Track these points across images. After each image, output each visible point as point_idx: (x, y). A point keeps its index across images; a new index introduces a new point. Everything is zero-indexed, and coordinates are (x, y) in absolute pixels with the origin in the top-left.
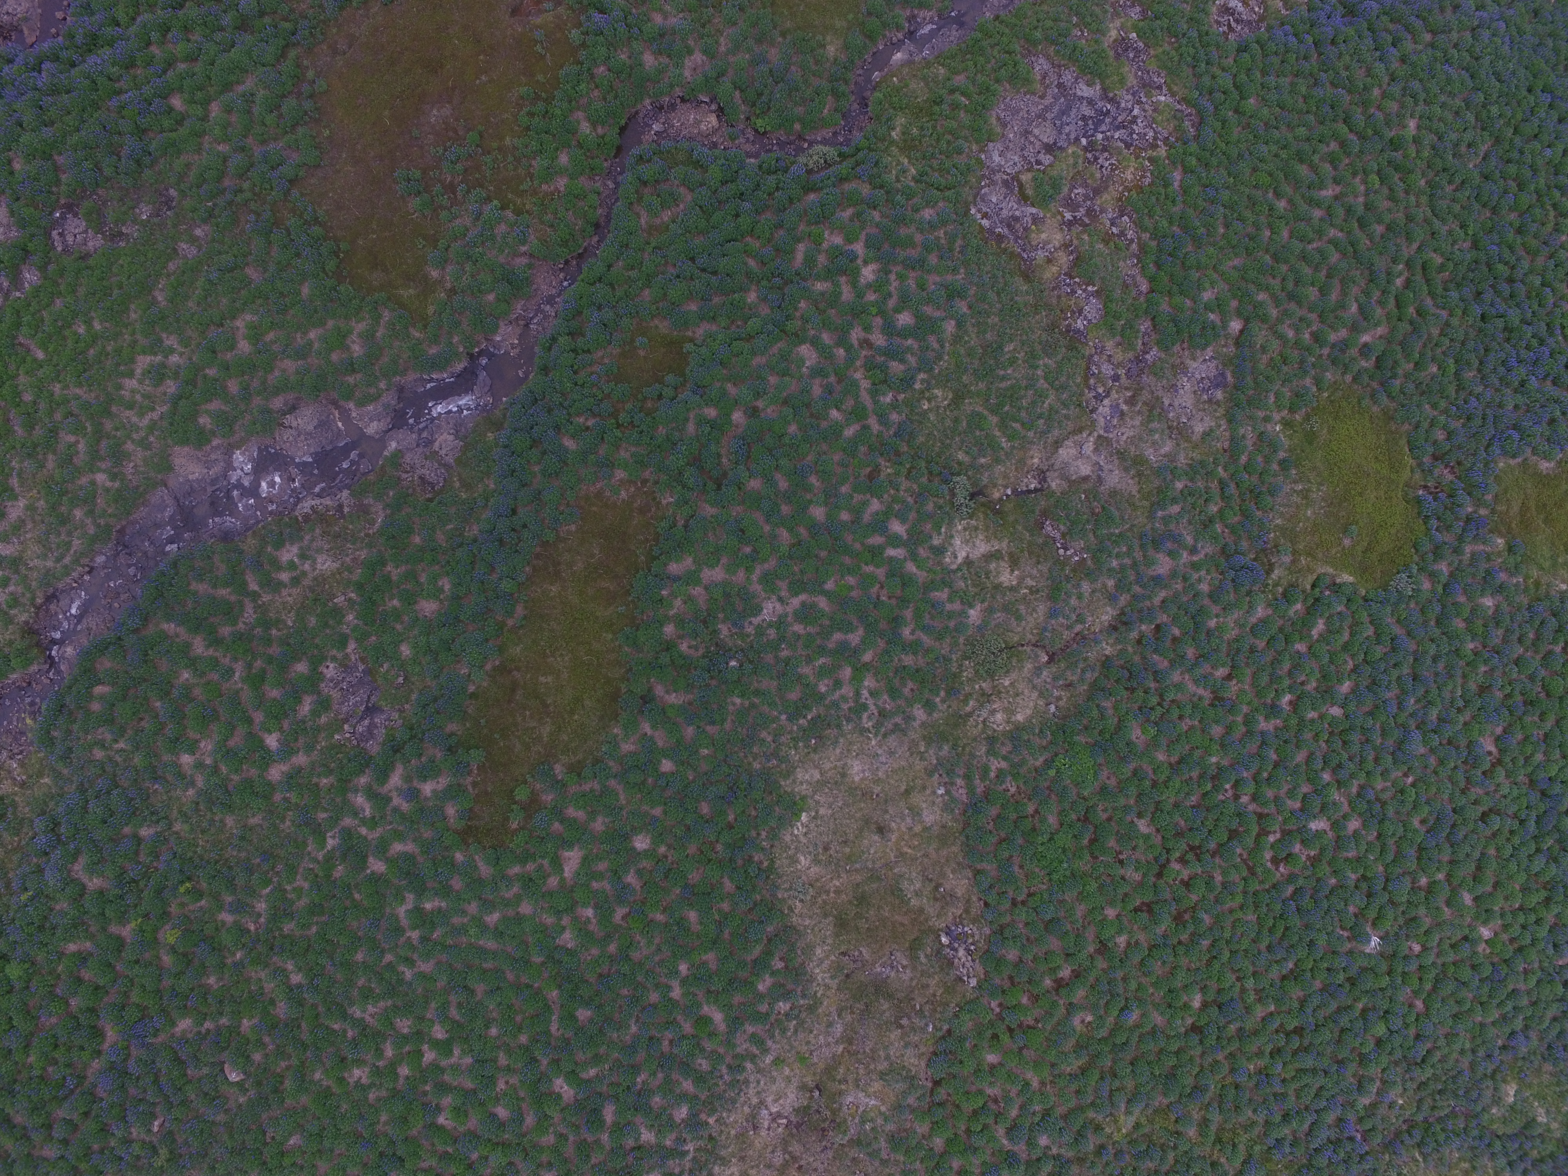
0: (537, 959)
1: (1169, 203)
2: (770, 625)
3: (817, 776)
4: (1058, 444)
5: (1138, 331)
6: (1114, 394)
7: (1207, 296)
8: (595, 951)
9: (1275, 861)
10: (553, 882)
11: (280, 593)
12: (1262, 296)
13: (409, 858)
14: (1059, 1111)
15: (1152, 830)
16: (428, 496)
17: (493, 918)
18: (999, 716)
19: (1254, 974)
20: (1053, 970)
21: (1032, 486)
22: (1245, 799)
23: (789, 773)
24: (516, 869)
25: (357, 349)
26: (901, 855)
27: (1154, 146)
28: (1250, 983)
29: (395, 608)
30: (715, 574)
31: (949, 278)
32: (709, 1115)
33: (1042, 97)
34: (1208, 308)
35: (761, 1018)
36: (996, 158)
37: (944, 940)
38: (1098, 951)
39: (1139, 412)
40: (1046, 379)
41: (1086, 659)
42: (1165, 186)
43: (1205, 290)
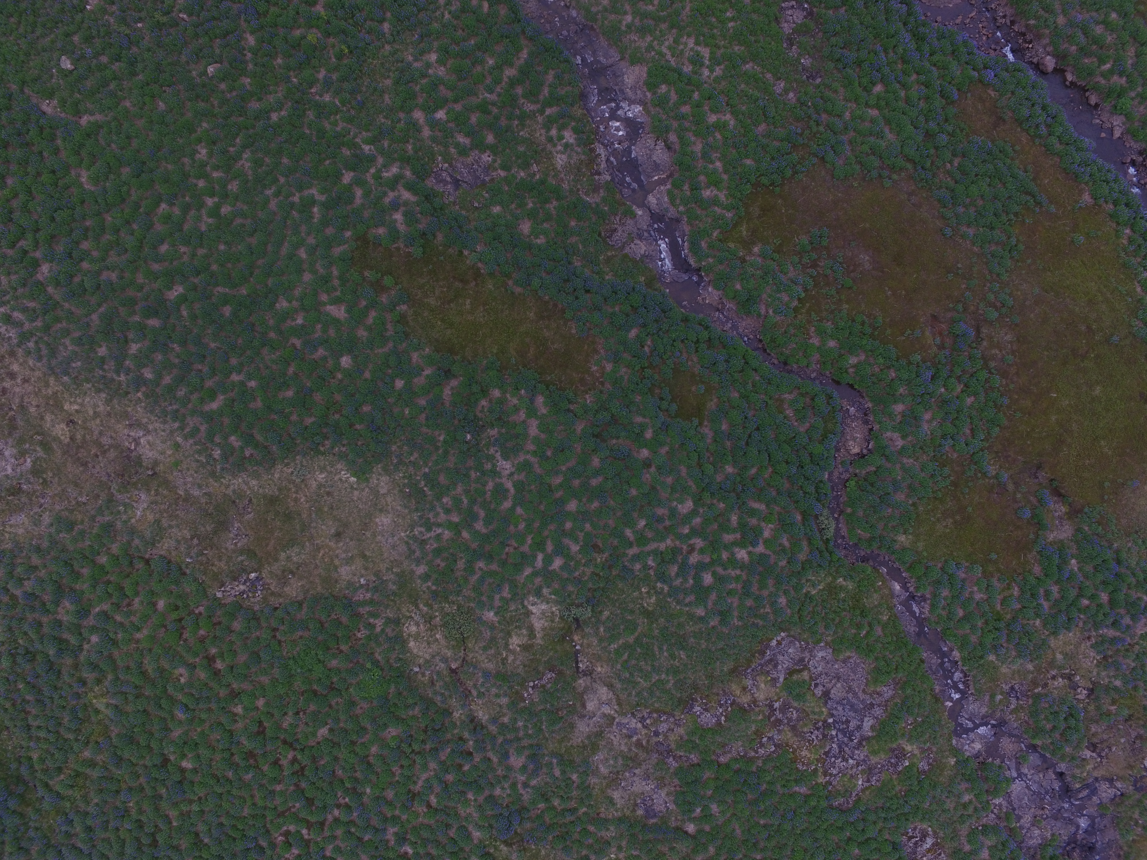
0: (270, 282)
1: (783, 782)
2: (494, 466)
3: (383, 491)
4: (610, 686)
5: (690, 753)
6: (644, 731)
7: (714, 808)
8: (271, 322)
9: (287, 833)
10: (324, 297)
11: (542, 128)
12: (712, 850)
13: (351, 200)
14: (116, 653)
15: (320, 738)
16: (603, 234)
17: (303, 254)
18: (414, 629)
19: (202, 812)
20: (222, 655)
21: (581, 665)
22: (336, 812)
23: (387, 471)
24: (335, 273)
25: (707, 193)
26: (319, 549)
27: (825, 773)
28: (195, 808)
29: (526, 204)
30: (533, 430)
31: (736, 614)
32: (144, 393)
33: (864, 691)
34: (705, 807)
35: (211, 436)
36: (820, 654)
37: (253, 575)
38: (233, 691)
39: (630, 750)
40: (659, 680)
41: (451, 697)
42: (796, 781)
43: (719, 806)
